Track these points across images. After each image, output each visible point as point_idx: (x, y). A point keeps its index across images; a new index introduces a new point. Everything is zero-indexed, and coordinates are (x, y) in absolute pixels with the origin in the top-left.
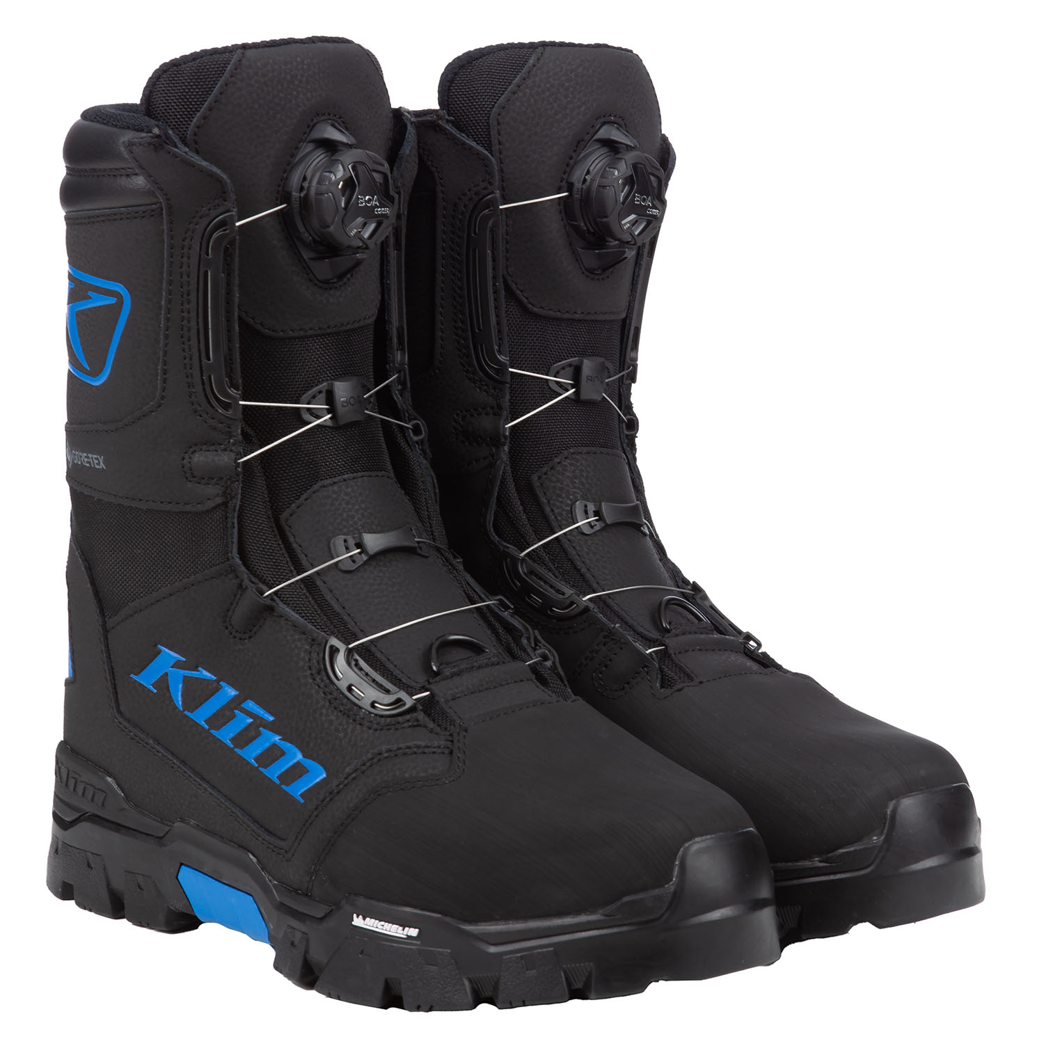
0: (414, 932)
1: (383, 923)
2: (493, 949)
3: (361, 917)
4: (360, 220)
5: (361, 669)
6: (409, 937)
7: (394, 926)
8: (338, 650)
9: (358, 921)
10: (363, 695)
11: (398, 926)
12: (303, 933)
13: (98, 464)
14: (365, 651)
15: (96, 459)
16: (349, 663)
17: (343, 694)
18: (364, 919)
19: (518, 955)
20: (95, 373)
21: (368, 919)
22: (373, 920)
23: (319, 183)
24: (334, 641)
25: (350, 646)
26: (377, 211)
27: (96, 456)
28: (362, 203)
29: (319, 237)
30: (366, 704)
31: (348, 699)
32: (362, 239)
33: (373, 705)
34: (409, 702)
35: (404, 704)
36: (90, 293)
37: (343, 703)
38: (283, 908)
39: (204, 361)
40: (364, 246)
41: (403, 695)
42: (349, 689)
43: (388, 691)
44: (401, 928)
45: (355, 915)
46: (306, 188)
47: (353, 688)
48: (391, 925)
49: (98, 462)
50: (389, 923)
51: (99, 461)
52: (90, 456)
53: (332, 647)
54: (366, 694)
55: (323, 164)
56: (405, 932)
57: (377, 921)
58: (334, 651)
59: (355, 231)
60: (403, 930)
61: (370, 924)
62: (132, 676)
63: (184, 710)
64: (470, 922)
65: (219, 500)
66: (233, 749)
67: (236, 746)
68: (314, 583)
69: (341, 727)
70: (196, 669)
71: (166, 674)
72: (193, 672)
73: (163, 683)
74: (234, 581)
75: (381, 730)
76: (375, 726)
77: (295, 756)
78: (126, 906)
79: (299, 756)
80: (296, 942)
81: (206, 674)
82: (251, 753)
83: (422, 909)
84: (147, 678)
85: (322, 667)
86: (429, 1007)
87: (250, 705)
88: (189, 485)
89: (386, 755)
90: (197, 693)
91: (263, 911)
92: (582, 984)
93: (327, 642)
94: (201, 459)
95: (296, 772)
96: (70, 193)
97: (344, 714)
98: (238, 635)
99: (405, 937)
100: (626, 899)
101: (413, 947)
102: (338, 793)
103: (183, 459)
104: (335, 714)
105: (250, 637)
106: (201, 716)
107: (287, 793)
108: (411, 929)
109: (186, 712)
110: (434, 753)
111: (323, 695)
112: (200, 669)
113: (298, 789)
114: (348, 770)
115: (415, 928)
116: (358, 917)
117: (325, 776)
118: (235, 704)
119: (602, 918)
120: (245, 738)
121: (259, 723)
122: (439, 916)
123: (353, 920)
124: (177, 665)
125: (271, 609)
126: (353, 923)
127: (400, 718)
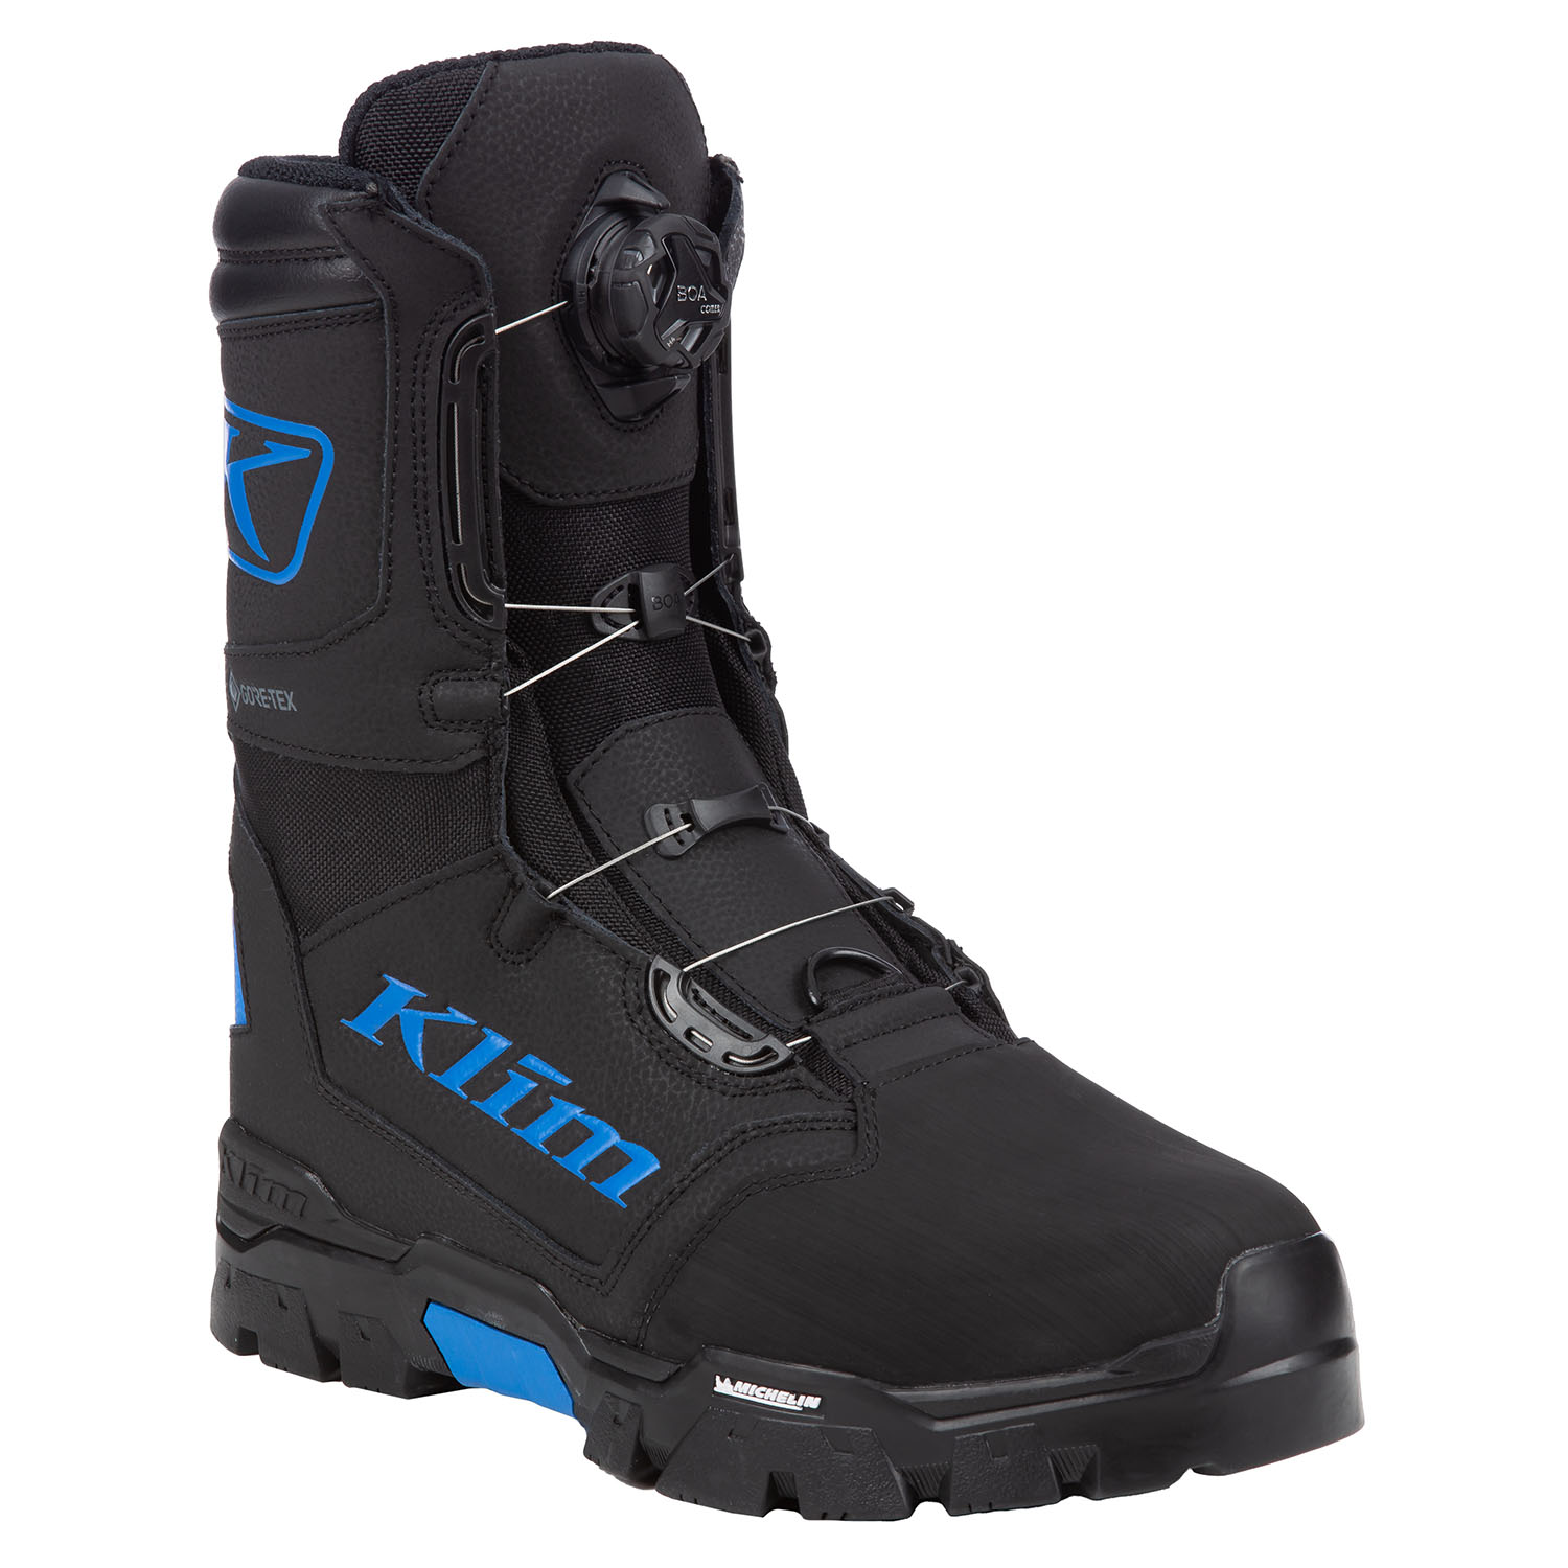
0: (813, 1402)
1: (763, 1389)
2: (940, 1426)
3: (727, 1379)
4: (679, 323)
5: (704, 1005)
6: (806, 1410)
7: (782, 1393)
8: (667, 977)
9: (723, 1387)
10: (710, 1044)
11: (787, 1394)
12: (633, 1404)
13: (285, 704)
14: (706, 976)
15: (281, 696)
16: (685, 996)
17: (679, 1042)
18: (733, 1384)
19: (980, 1434)
20: (278, 566)
21: (739, 1384)
22: (747, 1385)
23: (617, 266)
24: (660, 963)
25: (685, 970)
26: (704, 309)
27: (281, 692)
28: (682, 296)
29: (617, 352)
30: (715, 1057)
31: (687, 1049)
32: (682, 353)
33: (726, 1058)
34: (783, 1051)
35: (776, 1056)
36: (267, 444)
37: (681, 1058)
38: (597, 1366)
39: (450, 542)
40: (686, 364)
41: (772, 1042)
42: (688, 1034)
43: (747, 1037)
44: (793, 1397)
45: (718, 1378)
46: (596, 275)
47: (694, 1032)
48: (776, 1391)
49: (284, 701)
50: (774, 1389)
51: (286, 700)
52: (271, 691)
53: (657, 971)
54: (715, 1042)
55: (621, 238)
56: (800, 1403)
57: (755, 1386)
58: (662, 978)
59: (674, 339)
60: (797, 1399)
61: (744, 1390)
62: (343, 1021)
63: (427, 1071)
64: (902, 1385)
65: (477, 754)
66: (508, 1129)
67: (513, 1124)
68: (622, 876)
69: (679, 1093)
70: (444, 1009)
71: (397, 1017)
72: (440, 1014)
73: (392, 1030)
74: (502, 876)
75: (742, 1095)
76: (732, 1090)
77: (608, 1137)
78: (341, 1364)
79: (615, 1139)
80: (622, 1419)
81: (460, 1017)
82: (539, 1133)
83: (824, 1367)
84: (367, 1025)
85: (644, 1002)
86: (841, 1515)
87: (533, 1062)
88: (431, 732)
89: (754, 1133)
90: (447, 1046)
91: (563, 1370)
92: (1080, 1476)
93: (649, 965)
94: (448, 692)
95: (613, 1161)
96: (227, 292)
97: (682, 1073)
98: (511, 958)
99: (801, 1409)
100: (1146, 1346)
101: (813, 1425)
102: (682, 1192)
103: (421, 693)
104: (668, 1073)
105: (529, 960)
106: (456, 1079)
107: (599, 1195)
108: (809, 1397)
109: (431, 1075)
110: (828, 1129)
111: (647, 1044)
112: (450, 1008)
113: (618, 1188)
114: (695, 1157)
115: (815, 1396)
116: (723, 1380)
117: (658, 1166)
118: (508, 1060)
119: (1111, 1376)
120: (525, 1111)
121: (546, 1089)
122: (853, 1376)
123: (715, 1386)
124: (414, 1004)
125: (560, 917)
126: (715, 1389)
127: (768, 1079)
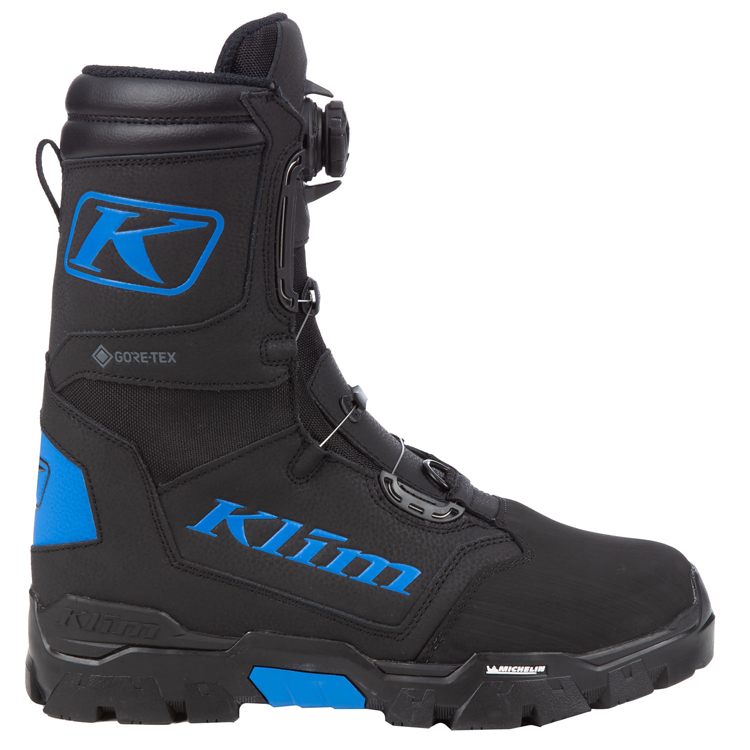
0: (542, 669)
1: (515, 667)
2: (599, 669)
3: (494, 667)
5: (408, 492)
6: (539, 673)
7: (526, 667)
8: (391, 479)
9: (492, 671)
10: (421, 510)
11: (529, 667)
13: (165, 360)
15: (163, 355)
17: (406, 512)
18: (498, 668)
19: (619, 669)
21: (501, 668)
22: (506, 667)
24: (385, 474)
30: (428, 516)
31: (411, 515)
33: (432, 516)
37: (409, 519)
44: (532, 668)
45: (488, 667)
47: (411, 506)
48: (523, 667)
49: (165, 357)
50: (521, 666)
51: (167, 357)
52: (153, 353)
53: (385, 478)
54: (426, 509)
56: (536, 670)
57: (509, 668)
58: (389, 481)
60: (534, 669)
61: (504, 670)
62: (188, 527)
63: (251, 546)
64: (581, 653)
66: (316, 568)
67: (319, 565)
69: (415, 536)
70: (256, 513)
71: (225, 521)
72: (254, 516)
73: (222, 528)
75: (447, 533)
76: (442, 531)
77: (381, 563)
79: (387, 563)
81: (267, 515)
82: (337, 567)
83: (545, 652)
84: (205, 527)
85: (383, 494)
87: (319, 532)
89: (468, 549)
90: (263, 531)
93: (379, 477)
95: (390, 574)
97: (412, 526)
98: (298, 481)
99: (536, 673)
100: (681, 615)
101: (543, 680)
102: (443, 582)
104: (406, 528)
105: (307, 481)
106: (271, 547)
107: (390, 592)
108: (539, 667)
109: (254, 547)
111: (390, 515)
112: (260, 512)
113: (399, 586)
114: (445, 564)
115: (542, 666)
116: (491, 667)
117: (420, 573)
118: (303, 534)
119: (669, 632)
120: (326, 557)
121: (333, 544)
122: (560, 653)
123: (487, 671)
124: (236, 512)
125: (328, 457)
126: (487, 673)
127: (457, 522)
